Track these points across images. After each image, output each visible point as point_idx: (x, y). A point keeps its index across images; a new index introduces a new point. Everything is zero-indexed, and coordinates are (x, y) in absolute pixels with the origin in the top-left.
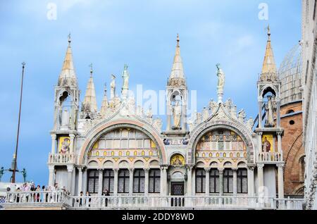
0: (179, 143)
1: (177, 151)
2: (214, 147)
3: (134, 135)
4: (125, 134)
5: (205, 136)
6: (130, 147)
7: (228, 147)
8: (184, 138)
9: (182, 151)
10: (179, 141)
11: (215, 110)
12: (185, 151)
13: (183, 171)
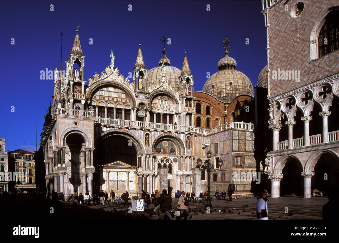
0: (143, 98)
1: (142, 101)
2: (159, 102)
3: (116, 90)
4: (111, 89)
5: (155, 97)
6: (114, 96)
7: (165, 103)
8: (146, 95)
9: (145, 102)
10: (143, 96)
11: (162, 84)
12: (146, 102)
13: (144, 112)
